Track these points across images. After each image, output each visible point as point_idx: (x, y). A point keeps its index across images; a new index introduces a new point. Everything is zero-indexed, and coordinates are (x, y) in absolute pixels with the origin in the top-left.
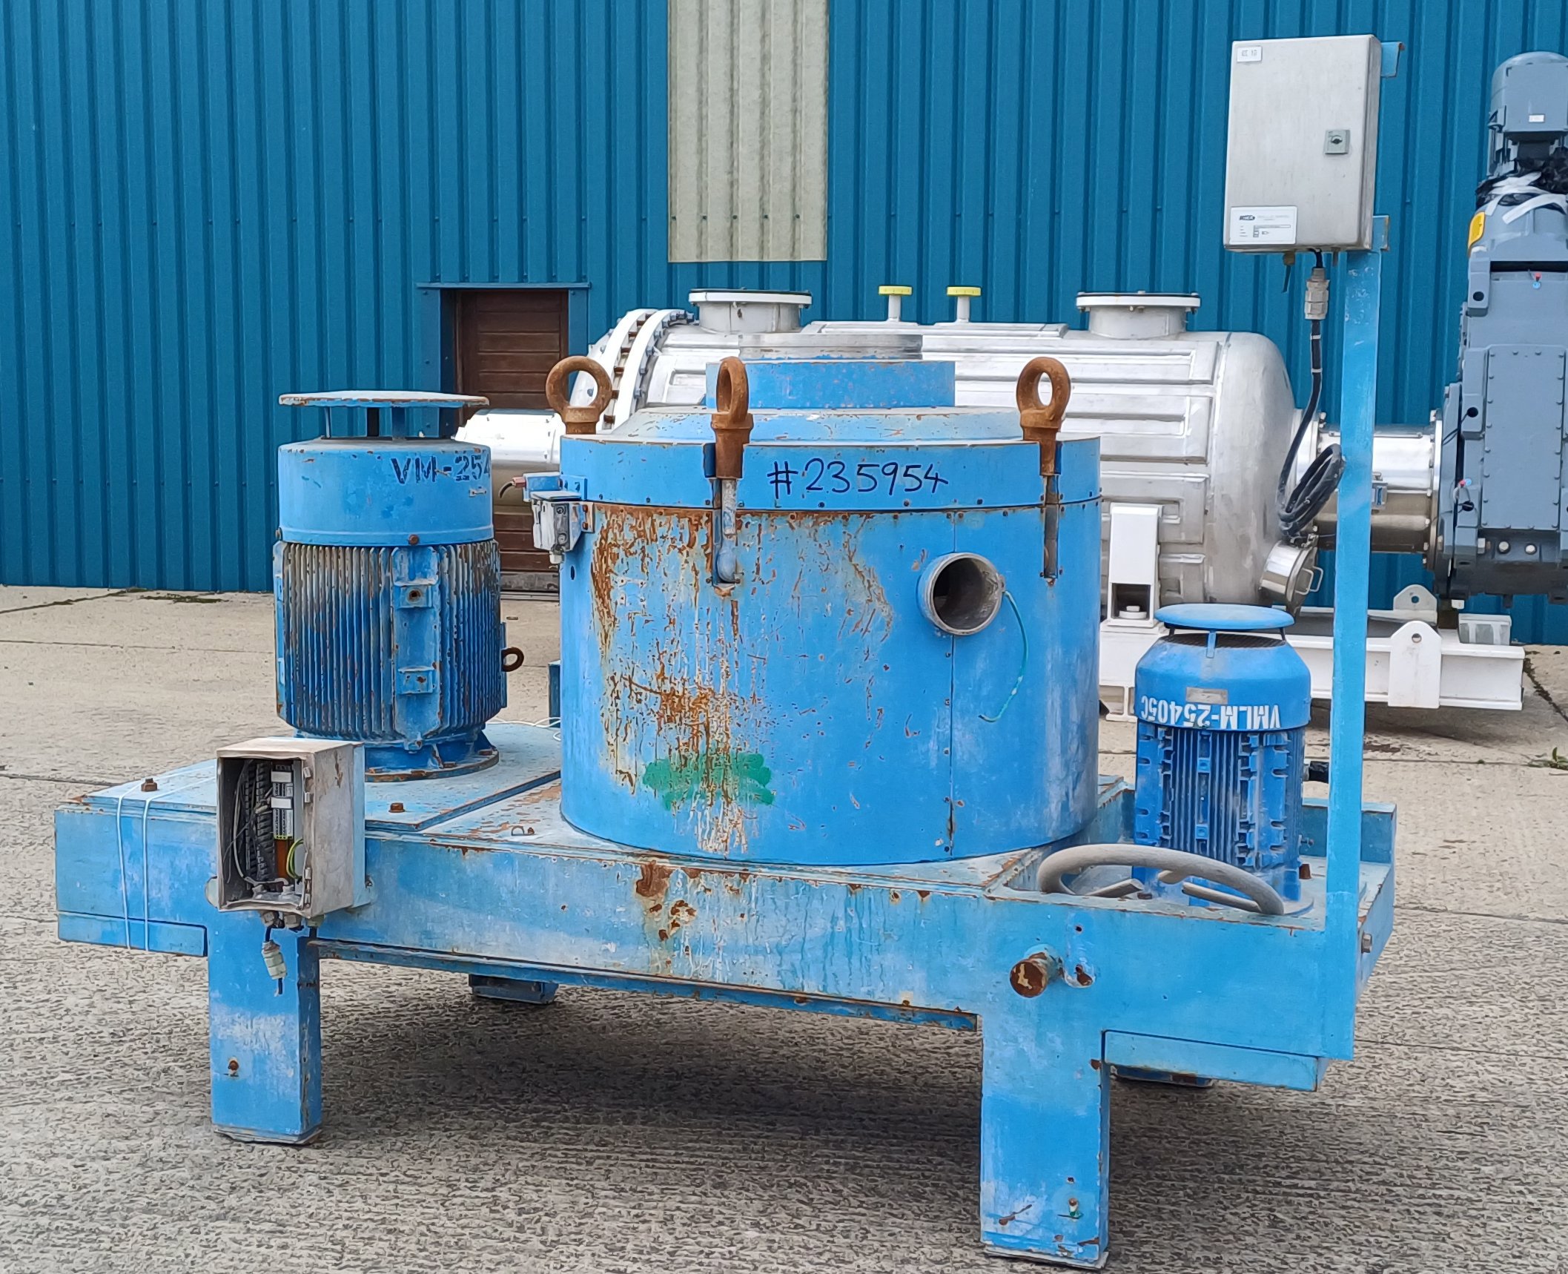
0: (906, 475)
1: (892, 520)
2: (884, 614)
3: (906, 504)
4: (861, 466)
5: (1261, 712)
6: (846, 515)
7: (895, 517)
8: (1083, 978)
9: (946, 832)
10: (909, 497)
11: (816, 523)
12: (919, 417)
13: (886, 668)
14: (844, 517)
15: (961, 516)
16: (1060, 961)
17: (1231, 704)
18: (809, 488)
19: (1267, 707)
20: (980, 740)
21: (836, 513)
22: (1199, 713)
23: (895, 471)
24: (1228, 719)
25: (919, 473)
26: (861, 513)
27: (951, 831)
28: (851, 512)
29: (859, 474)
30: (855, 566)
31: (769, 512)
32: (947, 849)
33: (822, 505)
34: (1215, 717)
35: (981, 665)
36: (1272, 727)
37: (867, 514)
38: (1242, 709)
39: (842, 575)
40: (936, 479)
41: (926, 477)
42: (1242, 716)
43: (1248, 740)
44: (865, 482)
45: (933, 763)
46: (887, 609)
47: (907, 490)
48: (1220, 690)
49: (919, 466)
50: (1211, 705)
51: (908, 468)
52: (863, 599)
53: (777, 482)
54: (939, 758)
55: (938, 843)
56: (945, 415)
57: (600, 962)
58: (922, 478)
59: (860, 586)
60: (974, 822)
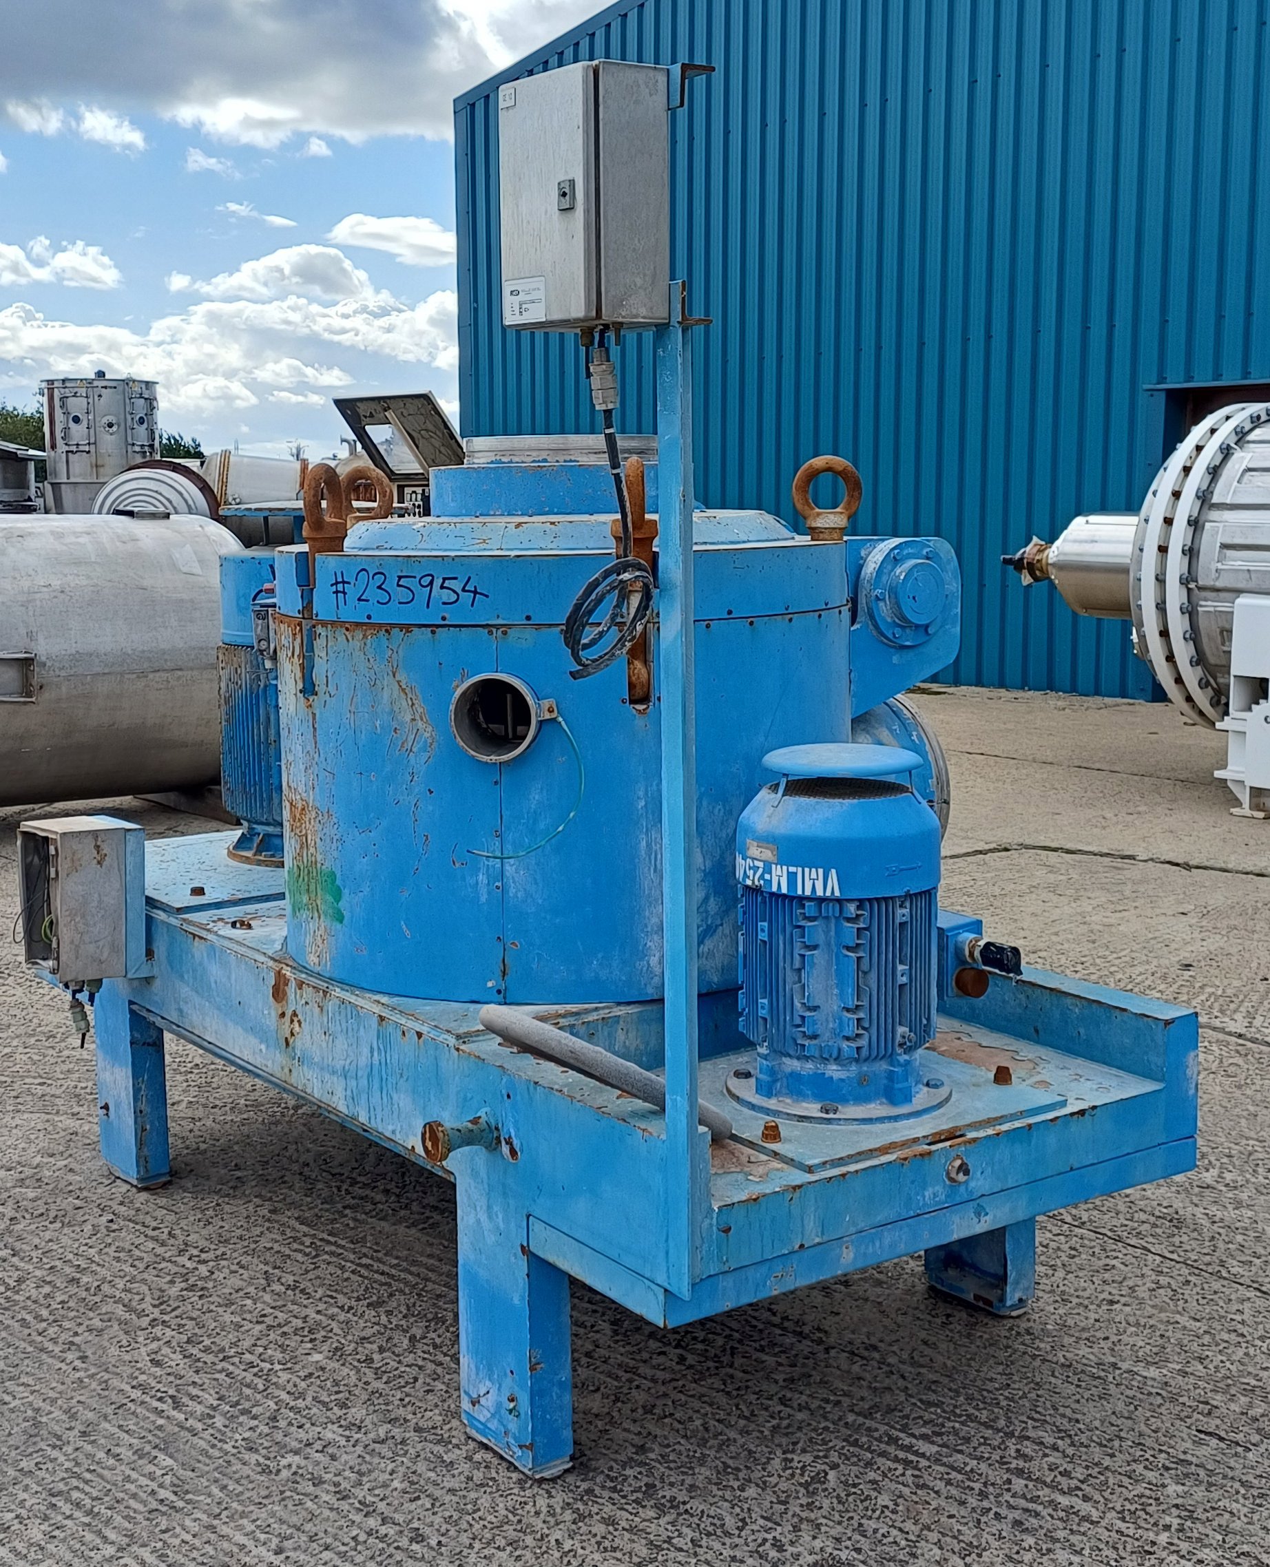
0: (442, 587)
1: (430, 635)
2: (427, 735)
3: (444, 618)
4: (400, 578)
5: (814, 875)
6: (388, 628)
7: (433, 632)
8: (513, 1152)
9: (499, 973)
10: (448, 612)
11: (365, 636)
12: (519, 525)
13: (431, 792)
14: (387, 631)
15: (505, 633)
16: (497, 1129)
17: (780, 862)
18: (359, 600)
19: (821, 871)
20: (538, 877)
21: (380, 625)
22: (756, 869)
23: (431, 583)
24: (779, 880)
25: (457, 585)
26: (401, 627)
27: (504, 973)
28: (393, 626)
29: (399, 585)
30: (399, 682)
31: (333, 623)
32: (499, 992)
33: (369, 617)
34: (767, 877)
35: (535, 796)
36: (828, 893)
37: (407, 628)
38: (792, 869)
39: (389, 691)
40: (475, 592)
41: (464, 590)
42: (792, 878)
43: (803, 906)
44: (403, 595)
45: (483, 899)
46: (430, 729)
47: (444, 603)
48: (771, 846)
49: (455, 578)
50: (764, 861)
51: (444, 579)
52: (408, 717)
53: (337, 592)
54: (489, 893)
55: (490, 984)
56: (552, 523)
57: (258, 1061)
58: (459, 591)
59: (404, 703)
60: (534, 967)
